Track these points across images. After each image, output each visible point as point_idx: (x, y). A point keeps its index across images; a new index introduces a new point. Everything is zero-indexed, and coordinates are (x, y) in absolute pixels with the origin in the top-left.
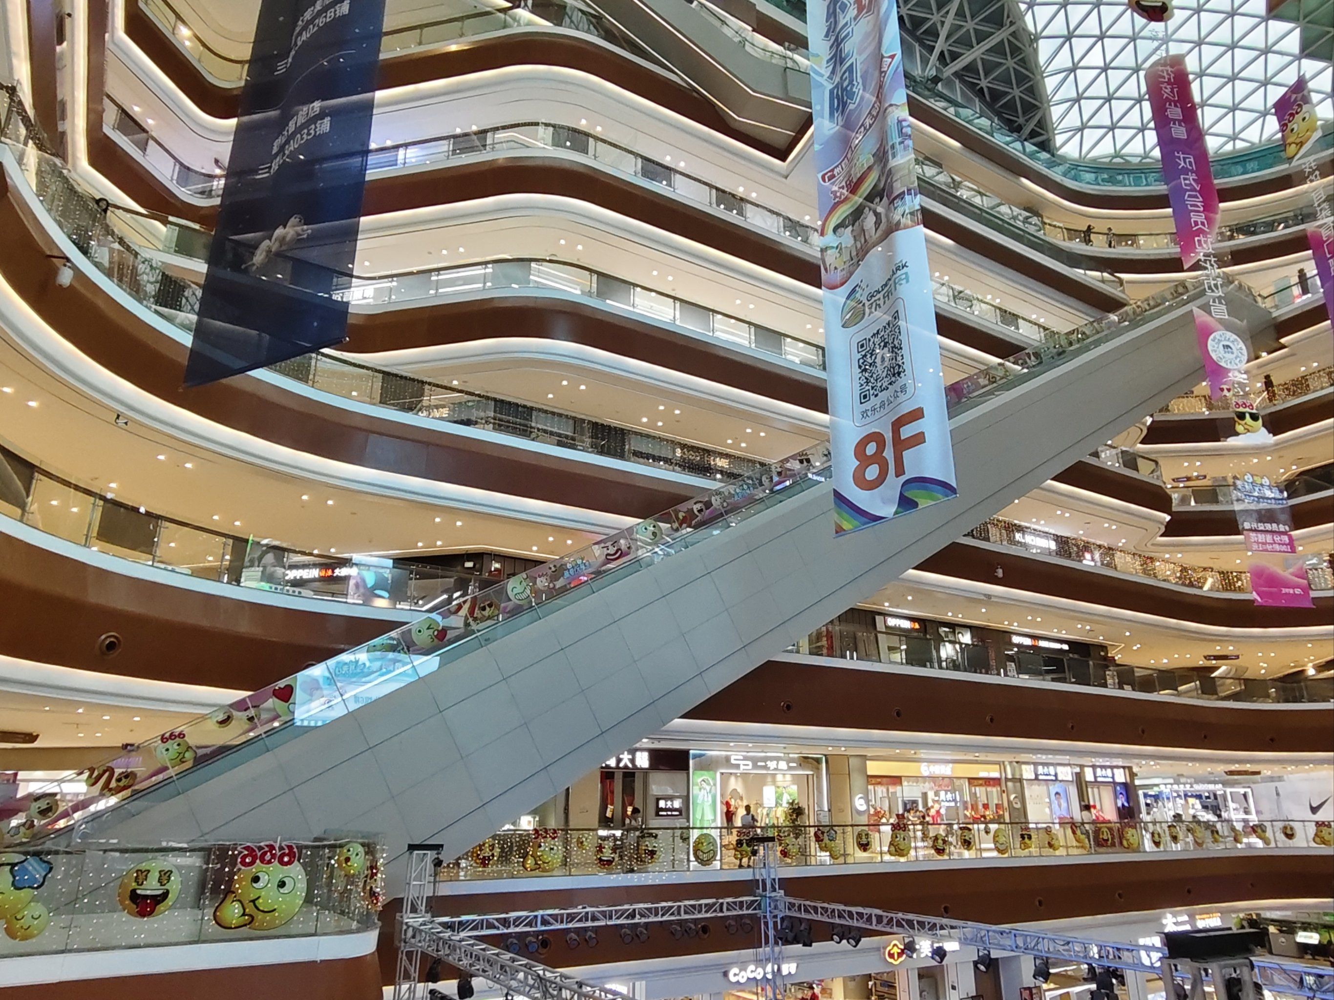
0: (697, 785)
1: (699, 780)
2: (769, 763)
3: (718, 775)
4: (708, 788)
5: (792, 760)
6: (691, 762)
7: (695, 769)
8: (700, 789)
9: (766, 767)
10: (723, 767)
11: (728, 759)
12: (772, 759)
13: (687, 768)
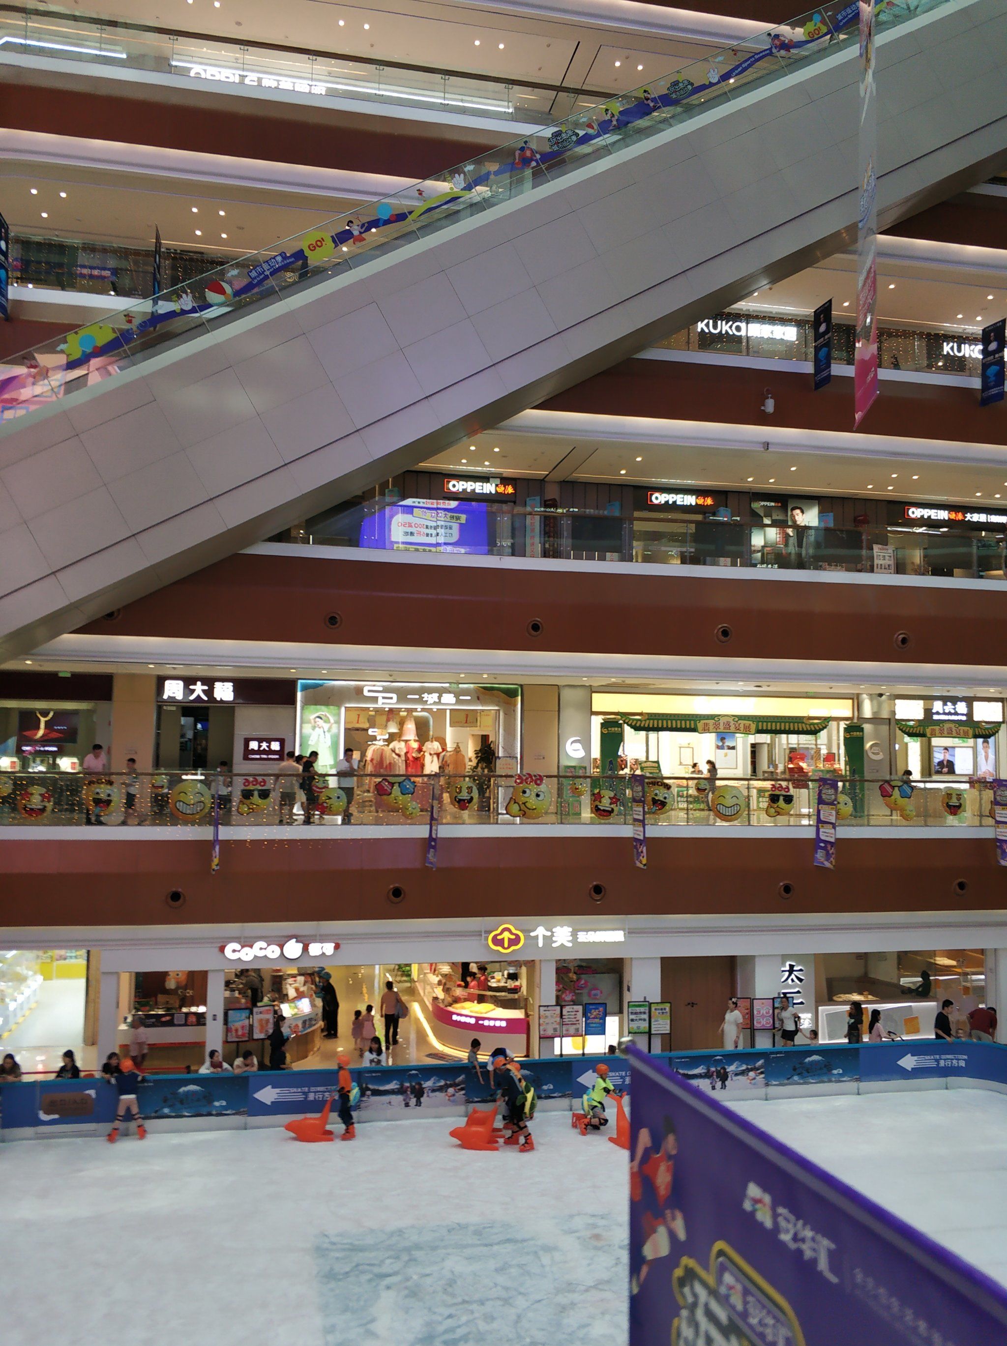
0: (309, 722)
1: (312, 717)
2: (425, 696)
3: (343, 709)
4: (326, 726)
5: (465, 692)
6: (299, 695)
7: (307, 702)
8: (314, 728)
9: (421, 701)
10: (350, 700)
11: (359, 691)
12: (430, 691)
13: (293, 702)
